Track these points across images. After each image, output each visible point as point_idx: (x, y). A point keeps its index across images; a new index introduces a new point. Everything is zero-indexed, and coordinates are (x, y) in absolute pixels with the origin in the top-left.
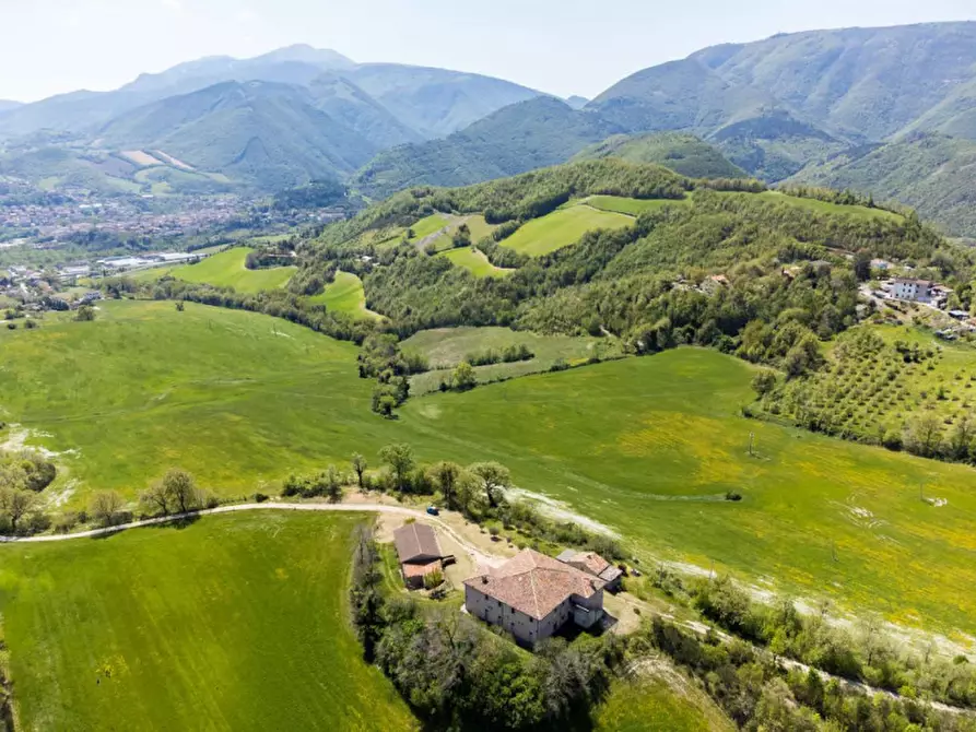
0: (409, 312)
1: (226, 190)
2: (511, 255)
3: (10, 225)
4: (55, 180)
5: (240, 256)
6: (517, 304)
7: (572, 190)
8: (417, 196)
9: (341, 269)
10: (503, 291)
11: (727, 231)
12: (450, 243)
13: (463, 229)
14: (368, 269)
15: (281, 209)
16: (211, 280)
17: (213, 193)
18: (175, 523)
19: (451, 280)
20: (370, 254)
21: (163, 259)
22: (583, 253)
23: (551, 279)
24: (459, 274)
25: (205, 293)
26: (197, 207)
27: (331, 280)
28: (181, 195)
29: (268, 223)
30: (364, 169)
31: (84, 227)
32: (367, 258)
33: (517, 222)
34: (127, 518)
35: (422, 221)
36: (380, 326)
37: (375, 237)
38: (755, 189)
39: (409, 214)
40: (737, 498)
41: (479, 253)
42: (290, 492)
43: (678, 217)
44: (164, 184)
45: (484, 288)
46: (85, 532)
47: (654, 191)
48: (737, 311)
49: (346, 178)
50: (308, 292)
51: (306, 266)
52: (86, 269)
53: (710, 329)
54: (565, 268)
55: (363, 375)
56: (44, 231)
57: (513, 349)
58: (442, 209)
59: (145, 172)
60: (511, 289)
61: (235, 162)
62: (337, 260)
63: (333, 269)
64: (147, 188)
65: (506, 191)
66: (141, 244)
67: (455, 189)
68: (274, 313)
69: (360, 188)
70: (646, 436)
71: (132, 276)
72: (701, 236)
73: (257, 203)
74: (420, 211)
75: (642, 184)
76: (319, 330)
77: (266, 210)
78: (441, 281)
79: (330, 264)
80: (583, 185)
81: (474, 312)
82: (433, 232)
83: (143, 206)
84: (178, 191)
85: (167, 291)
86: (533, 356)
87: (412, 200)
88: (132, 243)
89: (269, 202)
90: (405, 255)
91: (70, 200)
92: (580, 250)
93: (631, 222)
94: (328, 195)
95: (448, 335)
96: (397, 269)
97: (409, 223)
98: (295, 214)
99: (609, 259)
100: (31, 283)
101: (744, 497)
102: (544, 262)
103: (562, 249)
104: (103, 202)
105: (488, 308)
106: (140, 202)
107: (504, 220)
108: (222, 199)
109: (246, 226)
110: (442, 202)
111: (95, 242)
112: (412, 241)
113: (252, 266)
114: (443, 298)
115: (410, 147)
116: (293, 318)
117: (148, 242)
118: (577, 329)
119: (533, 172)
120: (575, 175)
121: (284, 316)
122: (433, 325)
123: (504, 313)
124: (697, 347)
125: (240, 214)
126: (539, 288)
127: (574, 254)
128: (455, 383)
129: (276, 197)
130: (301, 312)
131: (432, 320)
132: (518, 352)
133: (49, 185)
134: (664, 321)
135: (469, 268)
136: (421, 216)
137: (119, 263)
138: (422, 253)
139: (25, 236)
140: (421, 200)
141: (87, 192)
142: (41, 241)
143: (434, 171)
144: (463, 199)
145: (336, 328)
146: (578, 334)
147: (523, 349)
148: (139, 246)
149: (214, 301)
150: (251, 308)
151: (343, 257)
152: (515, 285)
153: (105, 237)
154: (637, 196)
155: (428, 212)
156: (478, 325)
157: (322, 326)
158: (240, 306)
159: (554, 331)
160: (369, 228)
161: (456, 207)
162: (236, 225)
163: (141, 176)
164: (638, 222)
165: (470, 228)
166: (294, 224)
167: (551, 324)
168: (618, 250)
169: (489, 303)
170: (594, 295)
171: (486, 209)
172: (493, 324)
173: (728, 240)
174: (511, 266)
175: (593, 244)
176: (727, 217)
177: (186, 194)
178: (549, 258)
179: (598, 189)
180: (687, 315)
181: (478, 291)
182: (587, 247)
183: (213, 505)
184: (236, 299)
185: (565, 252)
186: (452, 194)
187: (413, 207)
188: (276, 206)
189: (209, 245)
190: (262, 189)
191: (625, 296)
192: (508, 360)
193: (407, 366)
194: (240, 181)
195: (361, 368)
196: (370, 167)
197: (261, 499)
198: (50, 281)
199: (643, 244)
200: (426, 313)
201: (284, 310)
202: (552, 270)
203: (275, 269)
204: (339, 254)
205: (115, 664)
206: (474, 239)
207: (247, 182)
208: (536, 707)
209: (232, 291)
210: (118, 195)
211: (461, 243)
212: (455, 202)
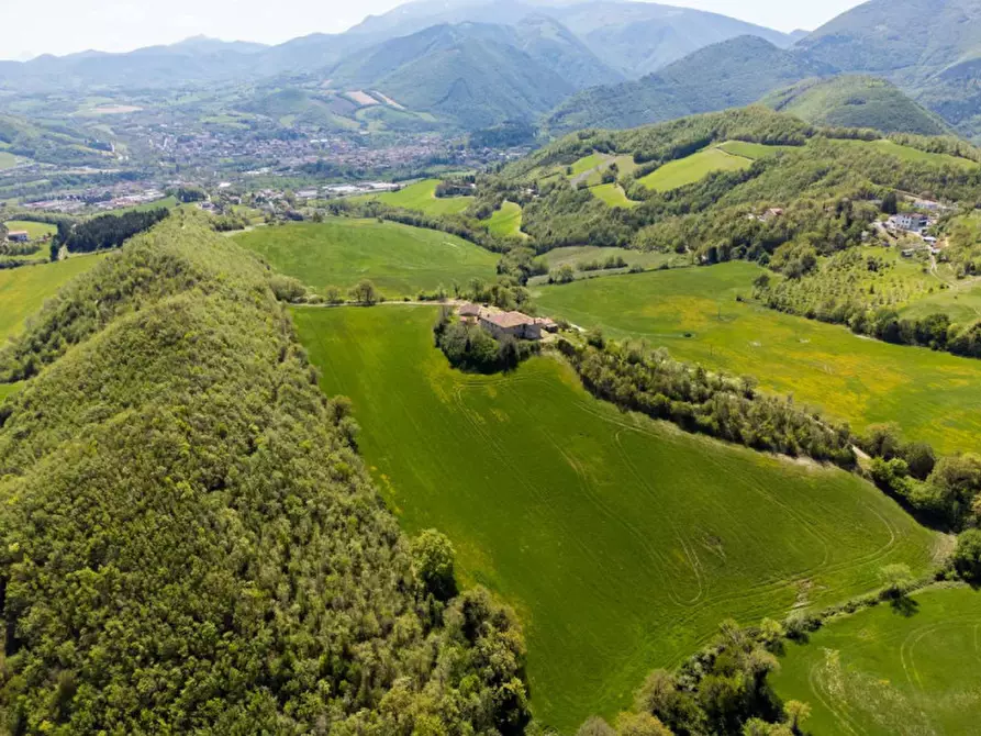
0: (550, 233)
1: (430, 128)
2: (642, 189)
3: (259, 156)
4: (292, 118)
5: (432, 186)
6: (636, 230)
7: (715, 135)
8: (582, 137)
9: (508, 200)
10: (626, 220)
11: (822, 173)
12: (599, 180)
13: (613, 167)
14: (528, 199)
15: (475, 147)
16: (407, 205)
17: (420, 131)
18: (364, 306)
19: (589, 209)
20: (534, 188)
21: (372, 188)
22: (700, 191)
23: (669, 210)
24: (595, 204)
25: (401, 214)
26: (404, 144)
27: (498, 208)
28: (391, 133)
29: (463, 161)
30: (555, 110)
31: (313, 159)
32: (529, 191)
33: (658, 163)
34: (342, 302)
35: (581, 160)
36: (524, 242)
37: (541, 173)
38: (868, 138)
39: (574, 153)
40: (689, 336)
41: (620, 188)
42: (421, 299)
43: (785, 162)
44: (379, 123)
45: (613, 217)
46: (323, 305)
47: (779, 139)
48: (779, 235)
49: (540, 118)
50: (479, 217)
51: (482, 195)
52: (314, 193)
53: (757, 248)
54: (683, 201)
55: (499, 272)
56: (284, 162)
57: (612, 260)
58: (600, 150)
59: (363, 111)
60: (633, 217)
61: (440, 102)
62: (506, 191)
63: (501, 199)
64: (364, 126)
65: (658, 134)
66: (357, 175)
67: (617, 132)
68: (450, 231)
69: (550, 129)
70: (663, 308)
71: (348, 199)
72: (798, 178)
73: (455, 141)
74: (581, 151)
75: (772, 131)
76: (480, 244)
77: (462, 148)
78: (581, 210)
79: (499, 195)
80: (724, 132)
81: (599, 235)
82: (589, 169)
83: (359, 141)
84: (389, 128)
85: (372, 211)
86: (626, 265)
87: (577, 141)
88: (350, 173)
89: (466, 141)
90: (560, 188)
91: (303, 135)
92: (700, 187)
93: (747, 165)
94: (518, 135)
95: (576, 252)
96: (550, 200)
97: (570, 162)
98: (487, 153)
99: (721, 195)
100: (276, 202)
101: (694, 336)
102: (667, 196)
103: (685, 186)
104: (329, 137)
105: (611, 232)
106: (356, 137)
107: (647, 161)
108: (427, 137)
109: (445, 162)
110: (601, 143)
111: (321, 171)
112: (568, 177)
113: (439, 195)
114: (577, 223)
115: (601, 89)
116: (463, 235)
117: (361, 172)
118: (668, 247)
119: (685, 118)
120: (720, 122)
121: (457, 234)
122: (566, 244)
123: (622, 236)
124: (745, 261)
125: (440, 151)
126: (657, 217)
127: (694, 190)
128: (559, 279)
129: (471, 136)
130: (468, 231)
131: (566, 239)
132: (615, 263)
133: (287, 123)
134: (725, 241)
135: (605, 200)
136: (582, 156)
137: (339, 189)
138: (574, 186)
139: (269, 165)
140: (584, 141)
141: (316, 128)
142: (281, 170)
143: (622, 113)
144: (620, 141)
145: (492, 243)
146: (668, 251)
147: (620, 260)
148: (355, 176)
149: (407, 221)
150: (434, 227)
151: (512, 189)
152: (638, 215)
153: (329, 168)
154: (765, 142)
155: (589, 152)
156: (601, 245)
157: (483, 242)
158: (426, 225)
159: (651, 249)
160: (538, 165)
161: (613, 149)
162: (435, 161)
163: (360, 114)
164: (753, 165)
165: (619, 166)
166: (485, 162)
167: (652, 245)
168: (731, 189)
169: (613, 228)
170: (686, 222)
171: (636, 150)
172: (613, 245)
173: (820, 182)
174: (639, 199)
175: (711, 183)
176: (827, 162)
177: (396, 131)
178: (672, 193)
179: (735, 134)
180: (744, 238)
181: (607, 218)
182: (705, 186)
183: (382, 300)
184: (423, 219)
185: (686, 189)
186: (612, 137)
187: (577, 148)
188: (473, 145)
189: (410, 178)
190: (462, 128)
191: (708, 223)
192: (607, 267)
193: (532, 268)
194: (443, 120)
195: (499, 268)
196: (561, 109)
197: (406, 300)
198: (289, 201)
199: (752, 183)
200: (561, 235)
201: (457, 228)
202: (672, 203)
203: (458, 198)
204: (508, 187)
205: (336, 339)
206: (620, 177)
207: (450, 121)
208: (494, 356)
209: (422, 214)
210: (341, 131)
211: (609, 179)
212: (613, 143)
